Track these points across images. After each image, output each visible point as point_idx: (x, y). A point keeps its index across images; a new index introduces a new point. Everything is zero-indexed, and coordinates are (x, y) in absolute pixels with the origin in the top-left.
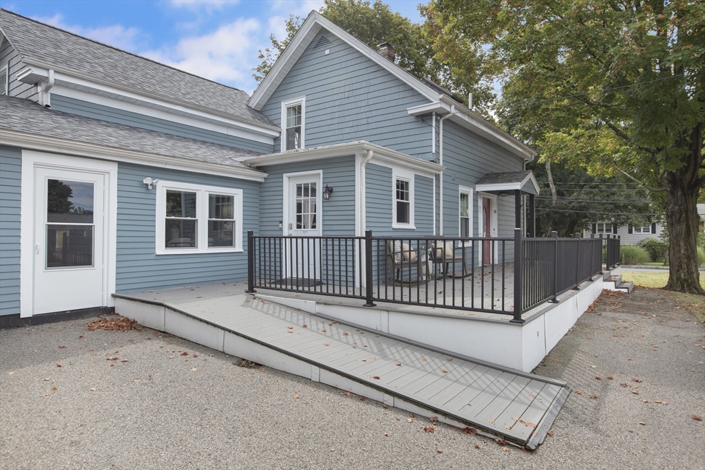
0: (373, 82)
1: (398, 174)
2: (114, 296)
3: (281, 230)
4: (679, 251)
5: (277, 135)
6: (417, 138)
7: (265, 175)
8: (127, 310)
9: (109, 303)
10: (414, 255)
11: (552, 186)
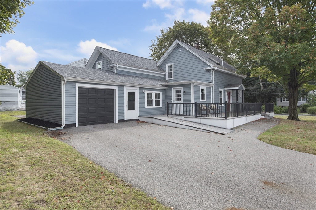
0: (194, 60)
1: (202, 87)
2: (138, 117)
3: (172, 102)
4: (291, 107)
5: (165, 74)
6: (207, 76)
7: (167, 88)
8: (141, 119)
9: (137, 118)
10: (206, 107)
11: (261, 84)
